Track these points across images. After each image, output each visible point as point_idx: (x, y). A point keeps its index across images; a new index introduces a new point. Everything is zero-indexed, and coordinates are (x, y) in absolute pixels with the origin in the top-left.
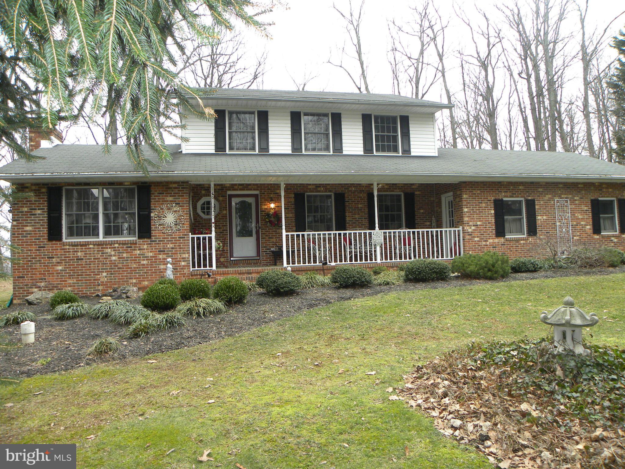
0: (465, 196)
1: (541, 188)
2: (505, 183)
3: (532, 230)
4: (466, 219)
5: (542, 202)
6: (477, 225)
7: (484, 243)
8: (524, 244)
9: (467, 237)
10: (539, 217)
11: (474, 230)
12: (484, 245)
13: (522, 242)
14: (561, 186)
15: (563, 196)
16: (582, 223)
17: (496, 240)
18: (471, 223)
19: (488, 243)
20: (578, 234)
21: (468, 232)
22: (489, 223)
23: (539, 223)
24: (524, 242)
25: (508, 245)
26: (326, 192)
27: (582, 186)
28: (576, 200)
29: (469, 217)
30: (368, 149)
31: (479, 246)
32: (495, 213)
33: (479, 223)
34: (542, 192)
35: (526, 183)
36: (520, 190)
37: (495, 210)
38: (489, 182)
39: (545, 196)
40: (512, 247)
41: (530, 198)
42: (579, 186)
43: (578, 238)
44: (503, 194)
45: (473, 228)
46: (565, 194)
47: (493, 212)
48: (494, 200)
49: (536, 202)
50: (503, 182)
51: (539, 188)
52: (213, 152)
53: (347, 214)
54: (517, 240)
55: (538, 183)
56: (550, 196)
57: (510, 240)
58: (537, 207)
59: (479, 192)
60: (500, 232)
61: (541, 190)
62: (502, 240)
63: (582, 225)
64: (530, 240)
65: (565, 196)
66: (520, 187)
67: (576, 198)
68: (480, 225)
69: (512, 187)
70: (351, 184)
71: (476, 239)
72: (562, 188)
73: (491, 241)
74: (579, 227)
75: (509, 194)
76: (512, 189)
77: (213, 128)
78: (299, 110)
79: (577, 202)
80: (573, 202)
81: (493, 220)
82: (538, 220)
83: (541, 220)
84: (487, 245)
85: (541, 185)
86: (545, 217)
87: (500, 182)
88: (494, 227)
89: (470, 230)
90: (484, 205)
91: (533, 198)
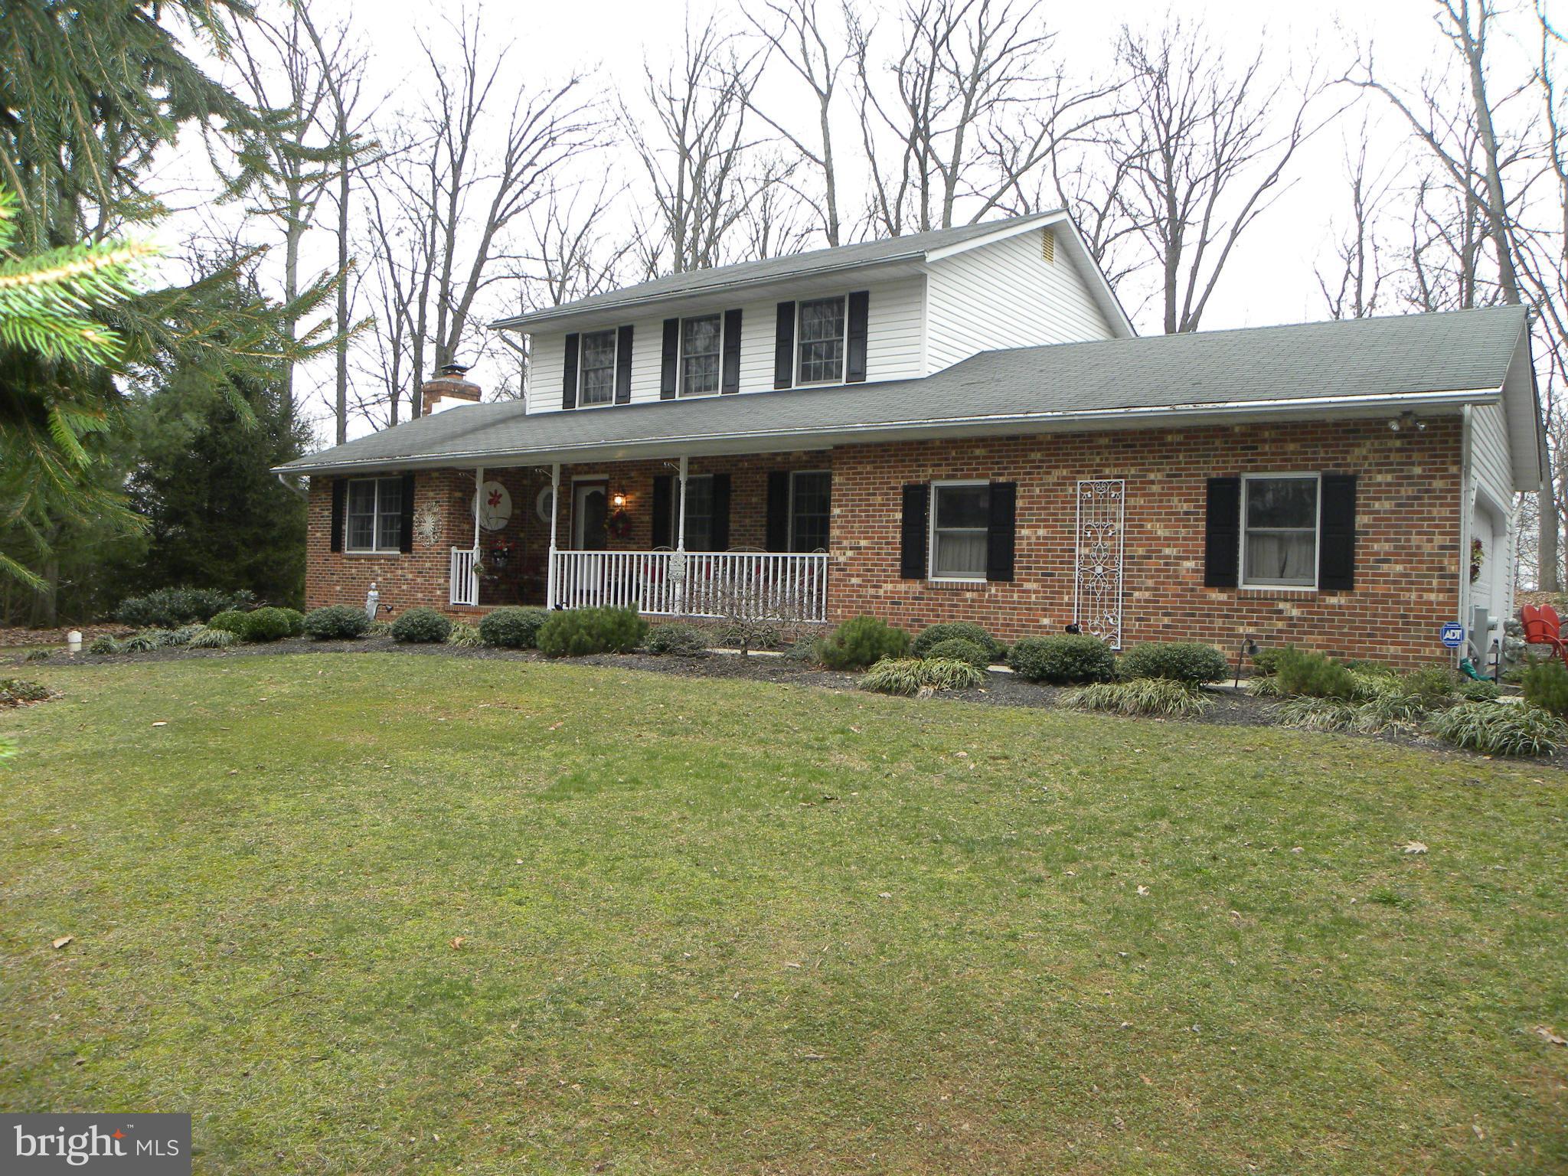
0: (837, 480)
1: (1039, 450)
2: (938, 443)
3: (1000, 567)
4: (835, 533)
5: (1037, 490)
6: (859, 548)
7: (872, 591)
8: (973, 601)
9: (835, 575)
10: (1025, 532)
11: (851, 559)
12: (872, 597)
13: (969, 595)
14: (1104, 441)
15: (1107, 471)
16: (1167, 551)
17: (902, 587)
18: (845, 543)
19: (881, 592)
20: (1150, 583)
21: (838, 564)
22: (887, 543)
23: (1021, 546)
24: (975, 595)
25: (931, 599)
26: (701, 472)
27: (1180, 438)
28: (1152, 482)
29: (842, 527)
30: (782, 378)
31: (860, 596)
32: (904, 520)
33: (863, 543)
34: (1041, 461)
35: (994, 438)
36: (978, 458)
37: (905, 512)
38: (897, 443)
39: (1049, 473)
40: (941, 605)
41: (1001, 480)
42: (1169, 438)
43: (1147, 595)
44: (930, 471)
45: (850, 553)
46: (1115, 465)
47: (899, 516)
48: (904, 487)
49: (1020, 491)
50: (932, 441)
51: (1032, 450)
52: (560, 409)
53: (732, 517)
54: (957, 590)
55: (1033, 437)
56: (1065, 472)
57: (938, 589)
58: (1019, 503)
59: (869, 468)
60: (913, 566)
61: (1037, 456)
62: (916, 586)
63: (1168, 557)
64: (993, 591)
65: (1116, 471)
66: (978, 452)
67: (1152, 476)
68: (866, 548)
69: (954, 454)
70: (743, 456)
71: (855, 581)
72: (1107, 447)
73: (889, 587)
74: (1153, 564)
75: (944, 470)
76: (954, 459)
77: (563, 368)
78: (674, 316)
79: (1156, 488)
80: (1138, 486)
81: (899, 536)
82: (1021, 538)
83: (1028, 538)
84: (877, 597)
85: (1041, 443)
86: (1041, 532)
87: (922, 443)
88: (898, 554)
89: (842, 559)
90: (879, 499)
91: (1011, 479)
